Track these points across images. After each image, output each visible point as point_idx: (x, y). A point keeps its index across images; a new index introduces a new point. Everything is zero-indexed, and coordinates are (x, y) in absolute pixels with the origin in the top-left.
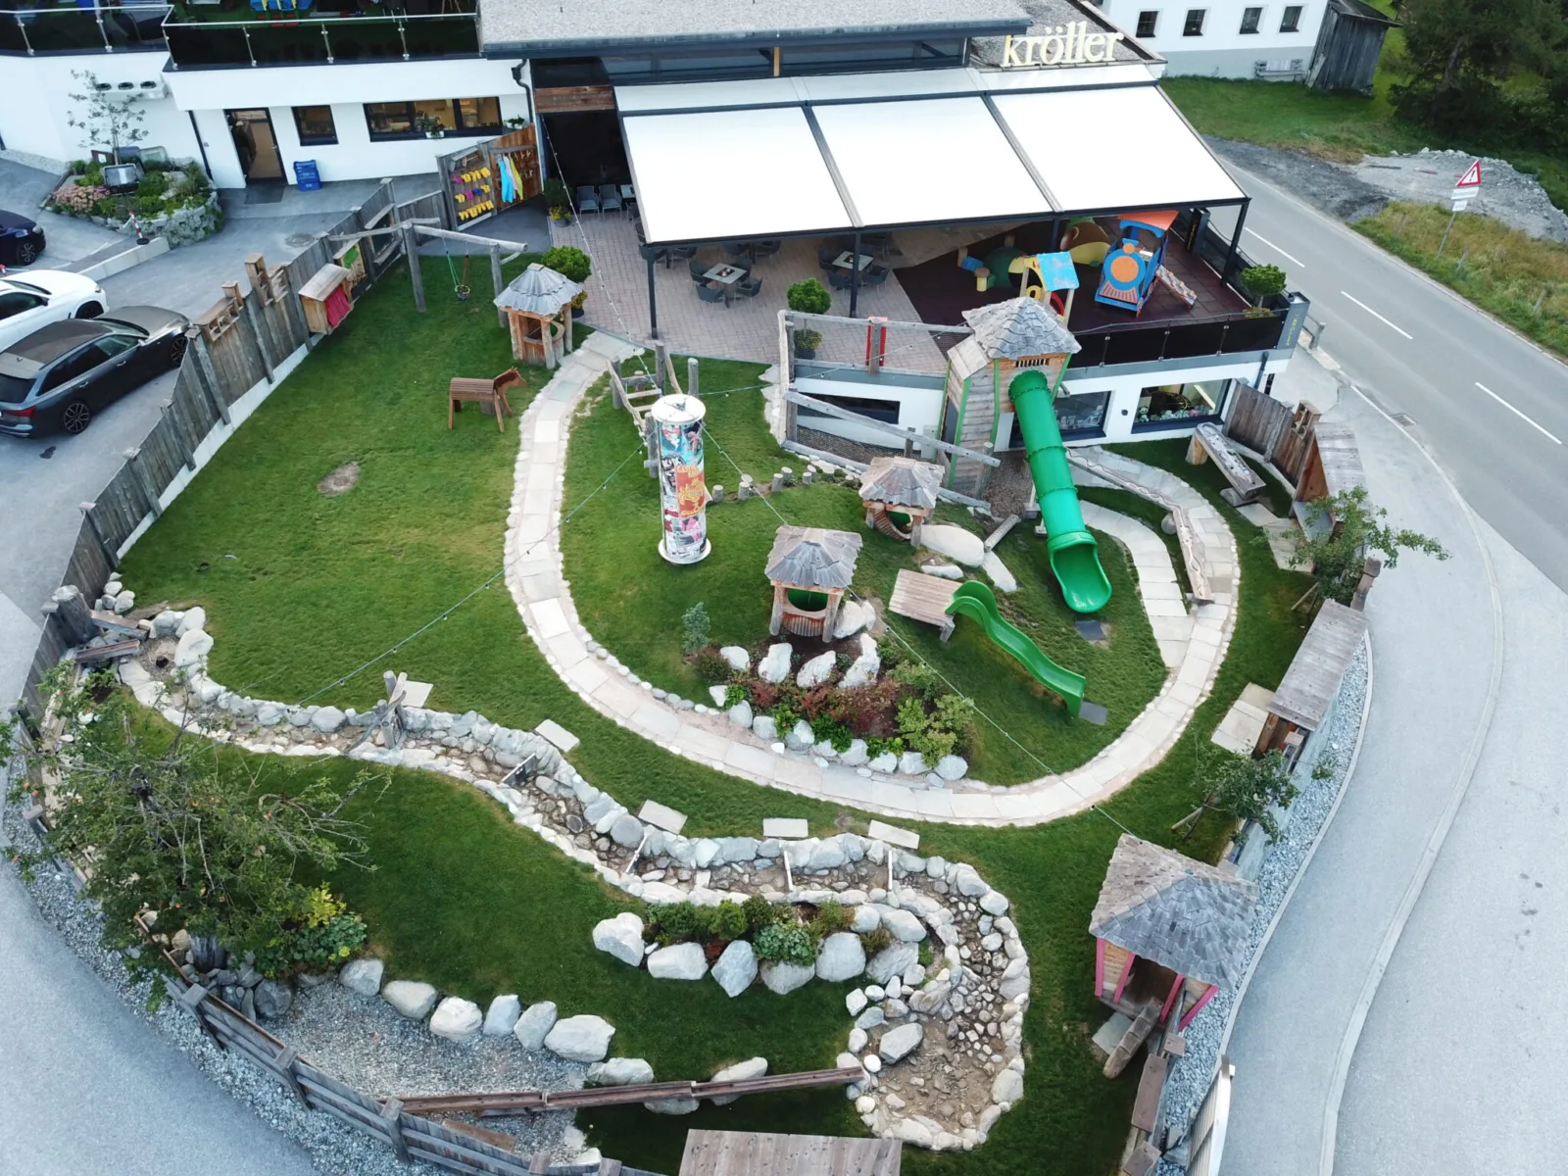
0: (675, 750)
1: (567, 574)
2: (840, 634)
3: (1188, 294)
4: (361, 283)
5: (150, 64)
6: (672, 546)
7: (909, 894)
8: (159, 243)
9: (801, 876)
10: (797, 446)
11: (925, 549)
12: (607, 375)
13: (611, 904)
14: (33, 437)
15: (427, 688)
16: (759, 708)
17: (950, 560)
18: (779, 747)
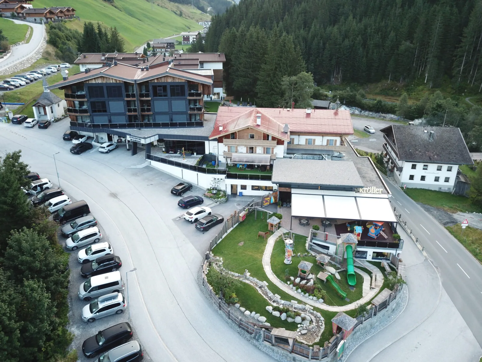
0: (281, 288)
1: (271, 263)
2: (308, 278)
3: (386, 237)
4: (247, 214)
5: (223, 176)
6: (286, 261)
7: (310, 315)
8: (218, 203)
9: (295, 308)
10: (309, 250)
11: (326, 269)
12: (282, 235)
13: (269, 305)
14: (203, 231)
15: (250, 274)
16: (294, 286)
17: (329, 272)
18: (296, 292)
